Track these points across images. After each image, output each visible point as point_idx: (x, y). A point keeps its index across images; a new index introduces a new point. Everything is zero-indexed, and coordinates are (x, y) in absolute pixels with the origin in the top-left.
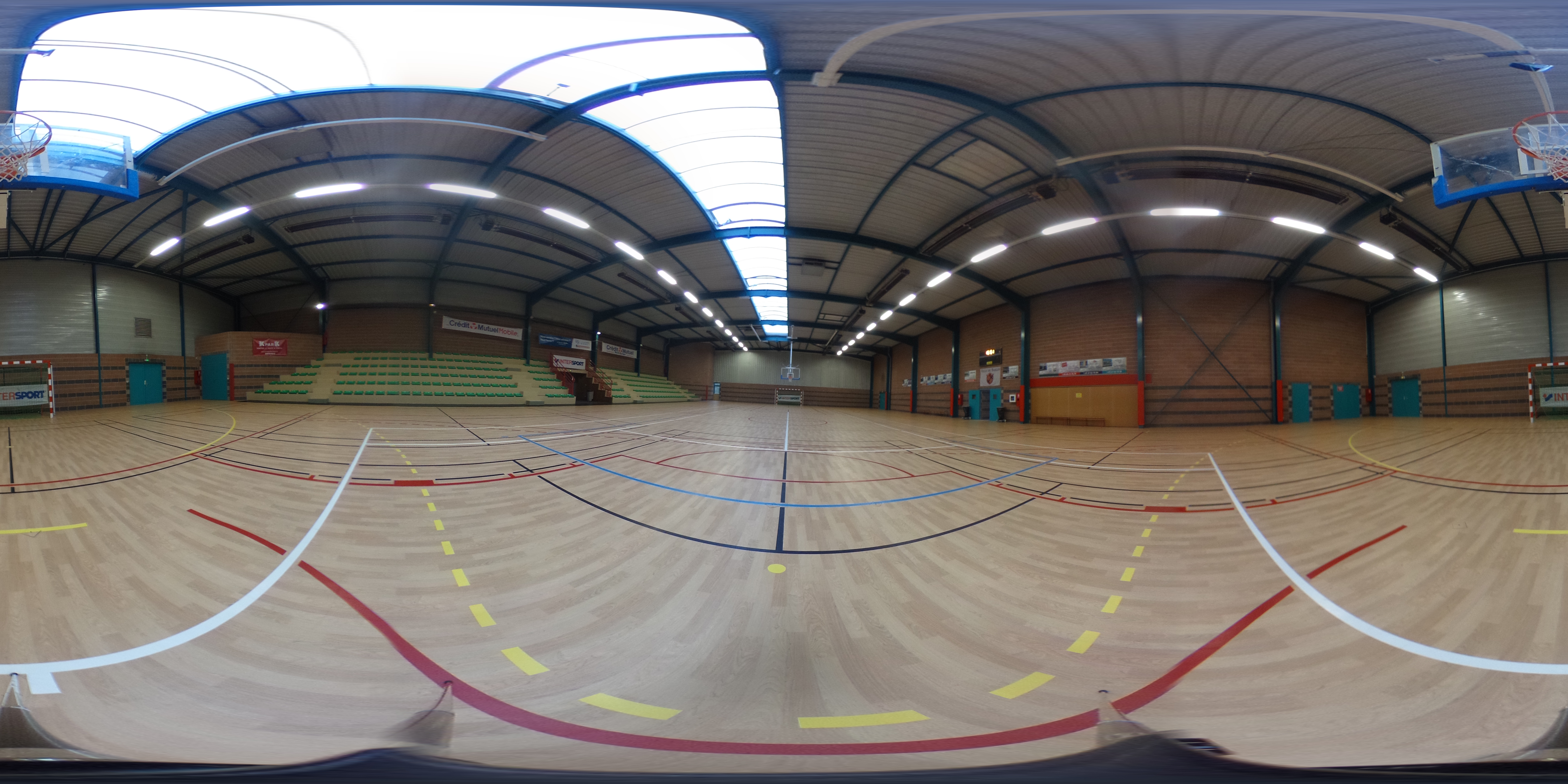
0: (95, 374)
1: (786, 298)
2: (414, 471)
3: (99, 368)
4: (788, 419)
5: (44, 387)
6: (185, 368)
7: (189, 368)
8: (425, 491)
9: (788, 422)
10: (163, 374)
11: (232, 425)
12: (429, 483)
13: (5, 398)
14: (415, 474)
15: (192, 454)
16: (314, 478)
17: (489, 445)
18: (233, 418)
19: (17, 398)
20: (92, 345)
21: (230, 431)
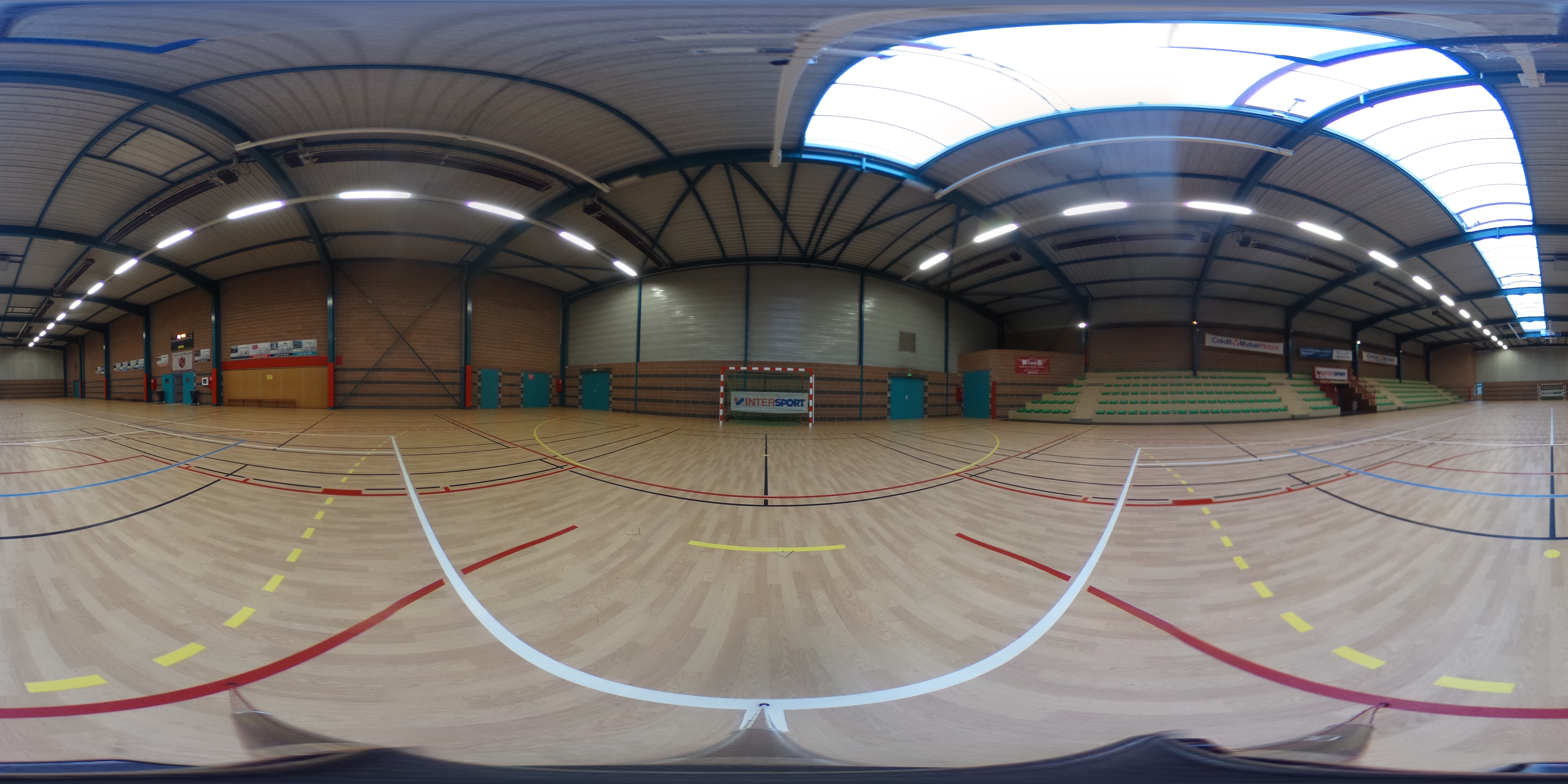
0: (857, 386)
1: (1541, 294)
2: (1190, 490)
3: (861, 381)
4: (1552, 414)
5: (805, 396)
6: (948, 385)
7: (951, 385)
8: (1205, 509)
9: (1552, 417)
10: (925, 389)
11: (996, 444)
12: (1208, 501)
13: (764, 404)
14: (1192, 493)
15: (957, 474)
16: (1088, 500)
17: (1261, 460)
18: (996, 437)
19: (776, 405)
20: (856, 357)
21: (994, 451)
